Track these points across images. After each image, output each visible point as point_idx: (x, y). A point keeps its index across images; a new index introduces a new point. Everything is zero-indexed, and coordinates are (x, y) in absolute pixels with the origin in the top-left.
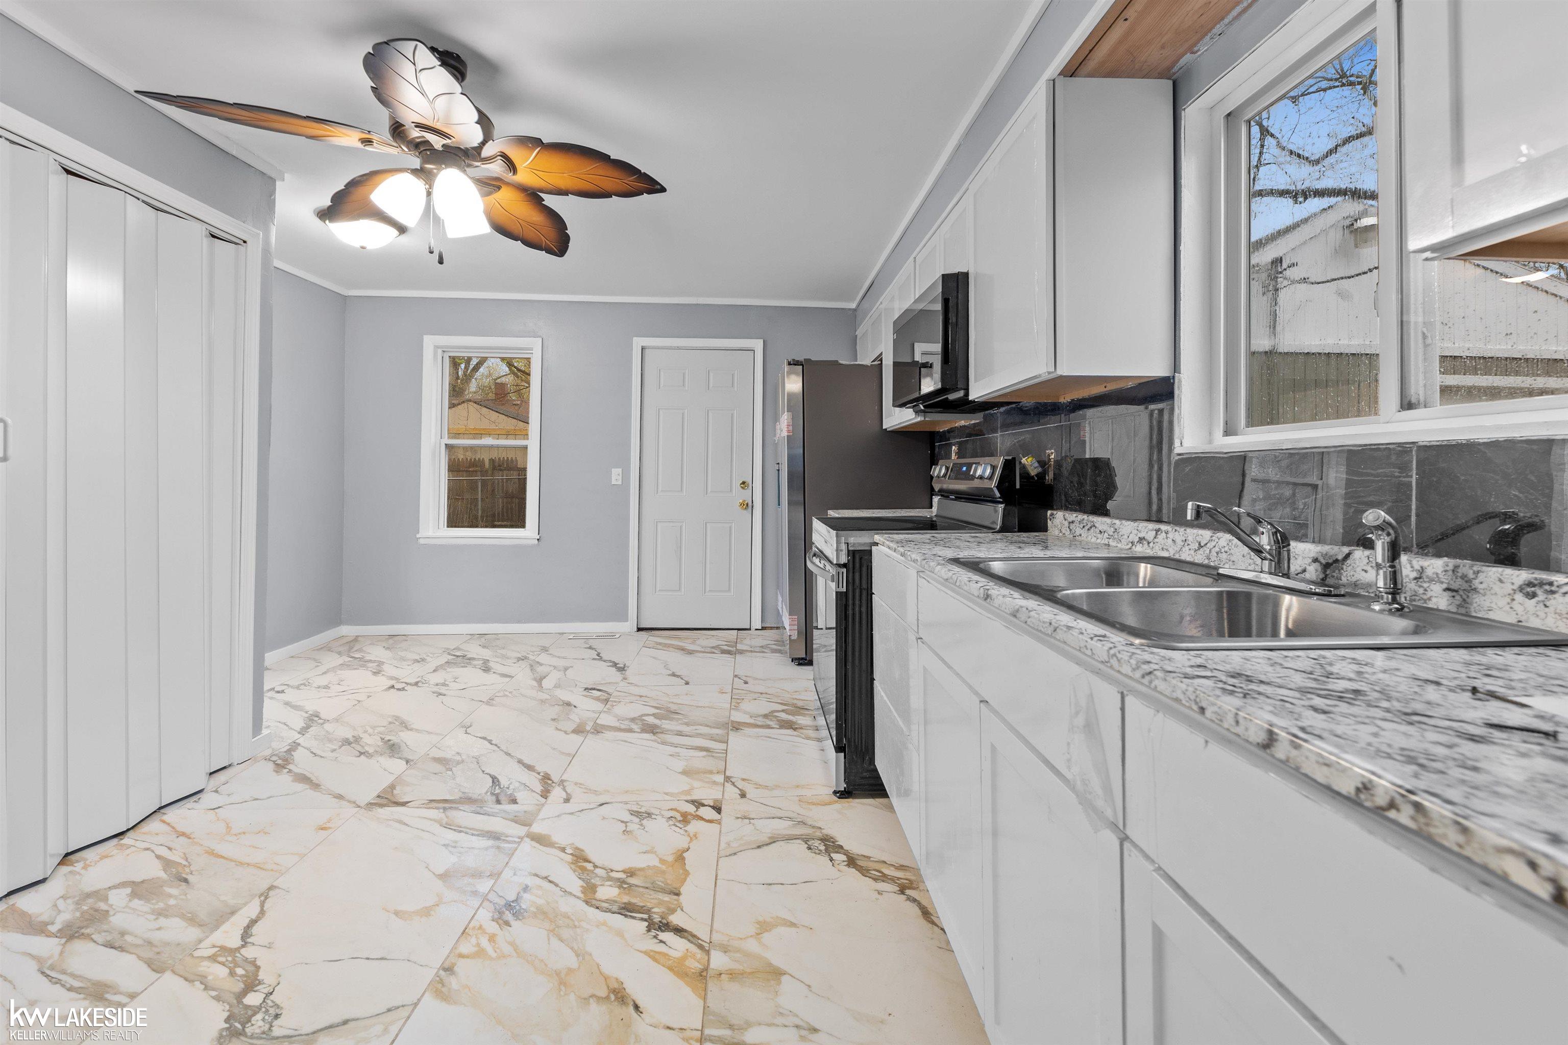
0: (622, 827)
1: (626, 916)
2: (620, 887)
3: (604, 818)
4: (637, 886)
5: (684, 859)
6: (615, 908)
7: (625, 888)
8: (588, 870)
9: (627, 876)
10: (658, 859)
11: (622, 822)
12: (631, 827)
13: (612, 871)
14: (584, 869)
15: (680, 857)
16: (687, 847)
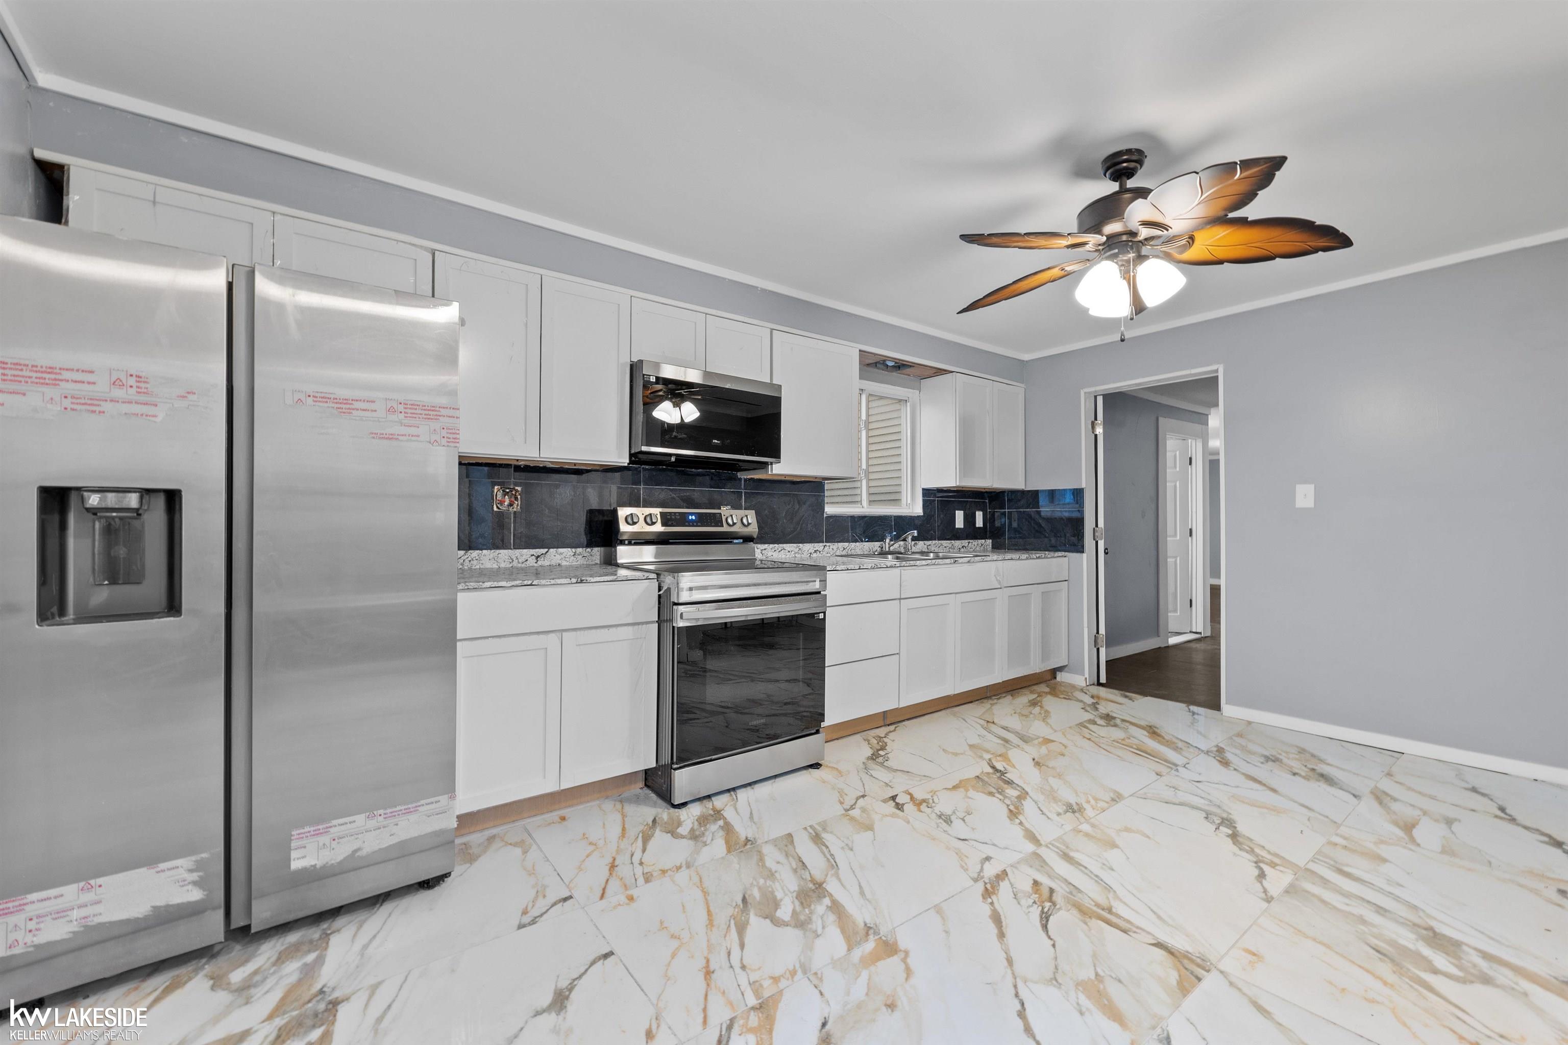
0: (966, 820)
2: (1003, 792)
3: (975, 829)
4: (993, 789)
6: (1015, 786)
7: (1000, 790)
8: (1014, 807)
9: (994, 794)
12: (960, 816)
13: (1000, 800)
14: (1016, 809)
15: (955, 788)
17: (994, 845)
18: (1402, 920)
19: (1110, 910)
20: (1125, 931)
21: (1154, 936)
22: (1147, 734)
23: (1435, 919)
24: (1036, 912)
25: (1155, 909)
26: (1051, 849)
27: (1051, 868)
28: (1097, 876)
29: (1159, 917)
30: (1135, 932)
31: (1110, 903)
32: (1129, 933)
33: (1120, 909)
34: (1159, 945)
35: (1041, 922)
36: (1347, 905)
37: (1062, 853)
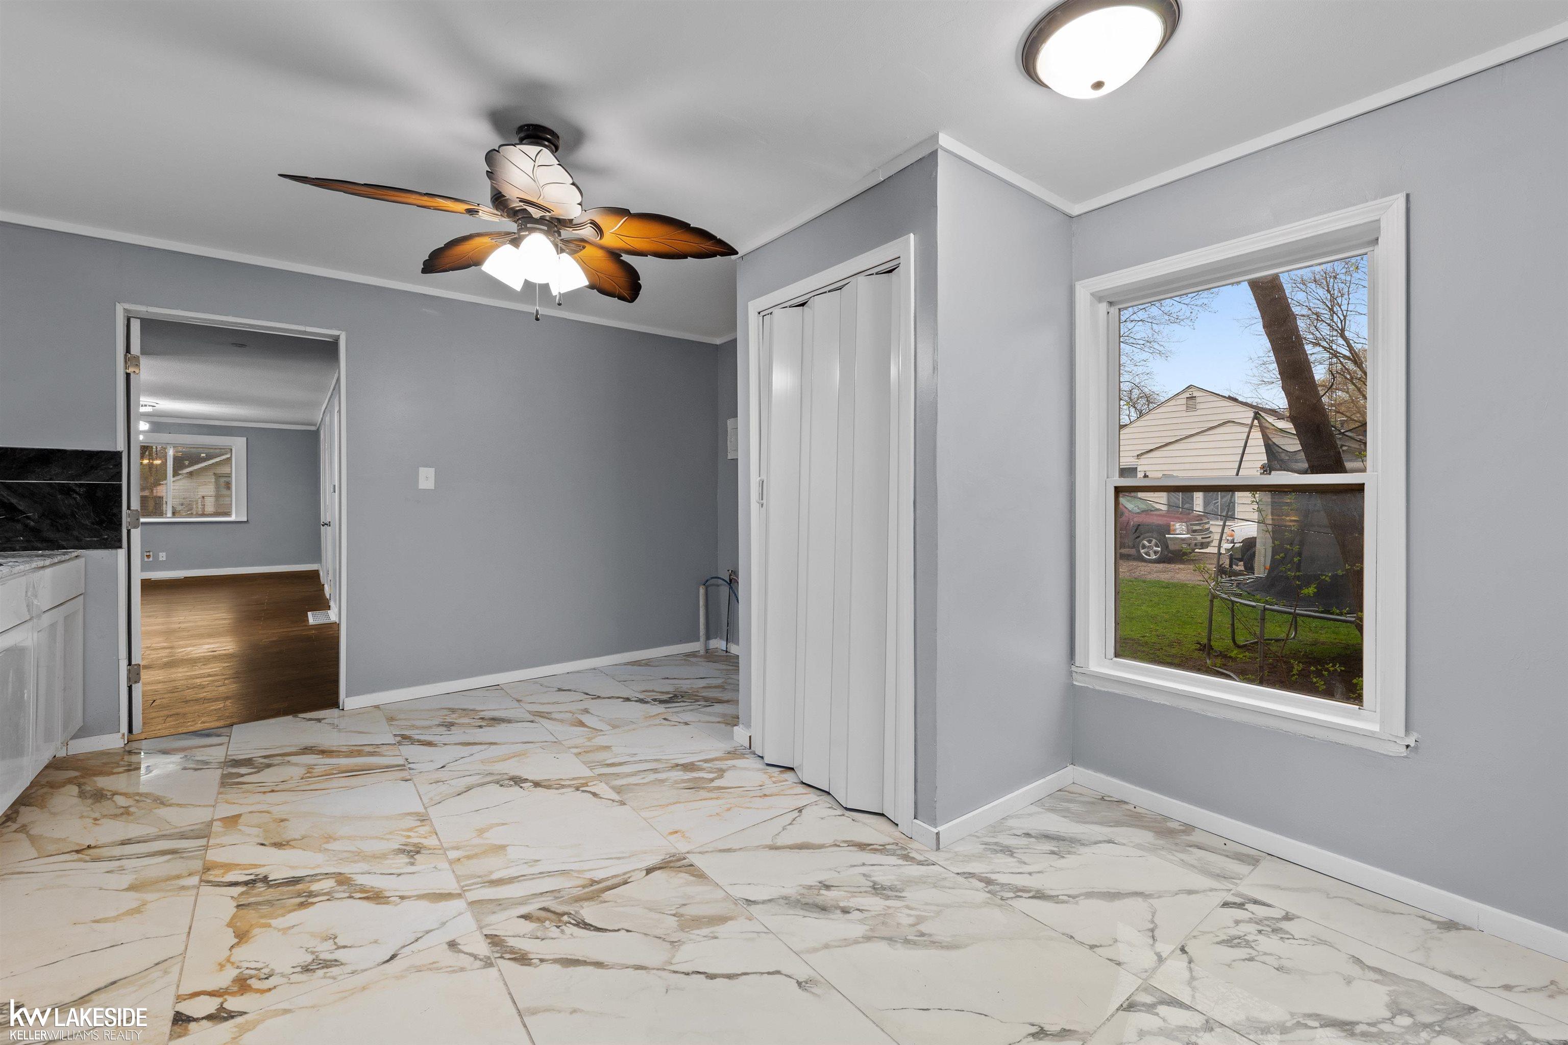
0: (340, 942)
1: (294, 877)
2: (311, 892)
3: (376, 942)
4: (292, 898)
5: (236, 936)
6: (308, 879)
7: (304, 893)
8: (357, 892)
9: (307, 901)
10: (273, 925)
11: (345, 947)
12: (329, 945)
13: (328, 900)
14: (362, 891)
15: (242, 937)
16: (234, 950)
17: (427, 932)
18: (667, 769)
19: (593, 882)
20: (626, 883)
21: (638, 869)
22: (321, 756)
23: (670, 760)
24: (570, 930)
25: (605, 857)
26: (474, 889)
27: (506, 899)
28: (540, 873)
29: (619, 858)
30: (629, 878)
31: (585, 878)
32: (629, 881)
33: (599, 875)
34: (649, 871)
35: (591, 930)
36: (644, 778)
37: (488, 884)
